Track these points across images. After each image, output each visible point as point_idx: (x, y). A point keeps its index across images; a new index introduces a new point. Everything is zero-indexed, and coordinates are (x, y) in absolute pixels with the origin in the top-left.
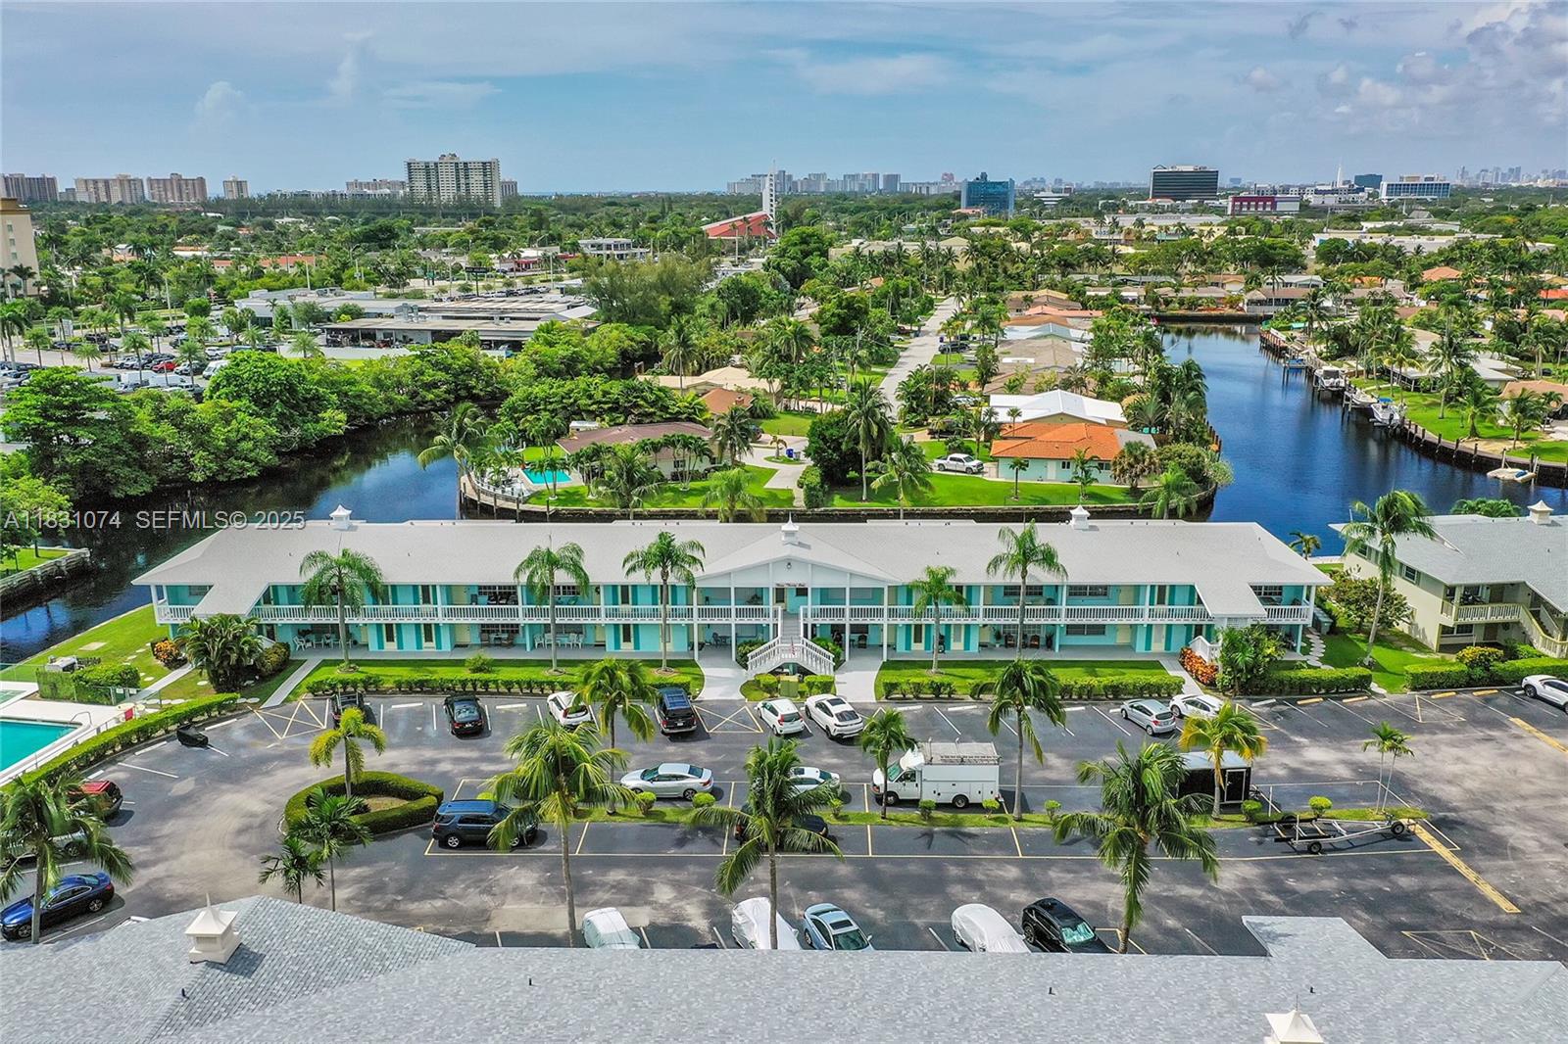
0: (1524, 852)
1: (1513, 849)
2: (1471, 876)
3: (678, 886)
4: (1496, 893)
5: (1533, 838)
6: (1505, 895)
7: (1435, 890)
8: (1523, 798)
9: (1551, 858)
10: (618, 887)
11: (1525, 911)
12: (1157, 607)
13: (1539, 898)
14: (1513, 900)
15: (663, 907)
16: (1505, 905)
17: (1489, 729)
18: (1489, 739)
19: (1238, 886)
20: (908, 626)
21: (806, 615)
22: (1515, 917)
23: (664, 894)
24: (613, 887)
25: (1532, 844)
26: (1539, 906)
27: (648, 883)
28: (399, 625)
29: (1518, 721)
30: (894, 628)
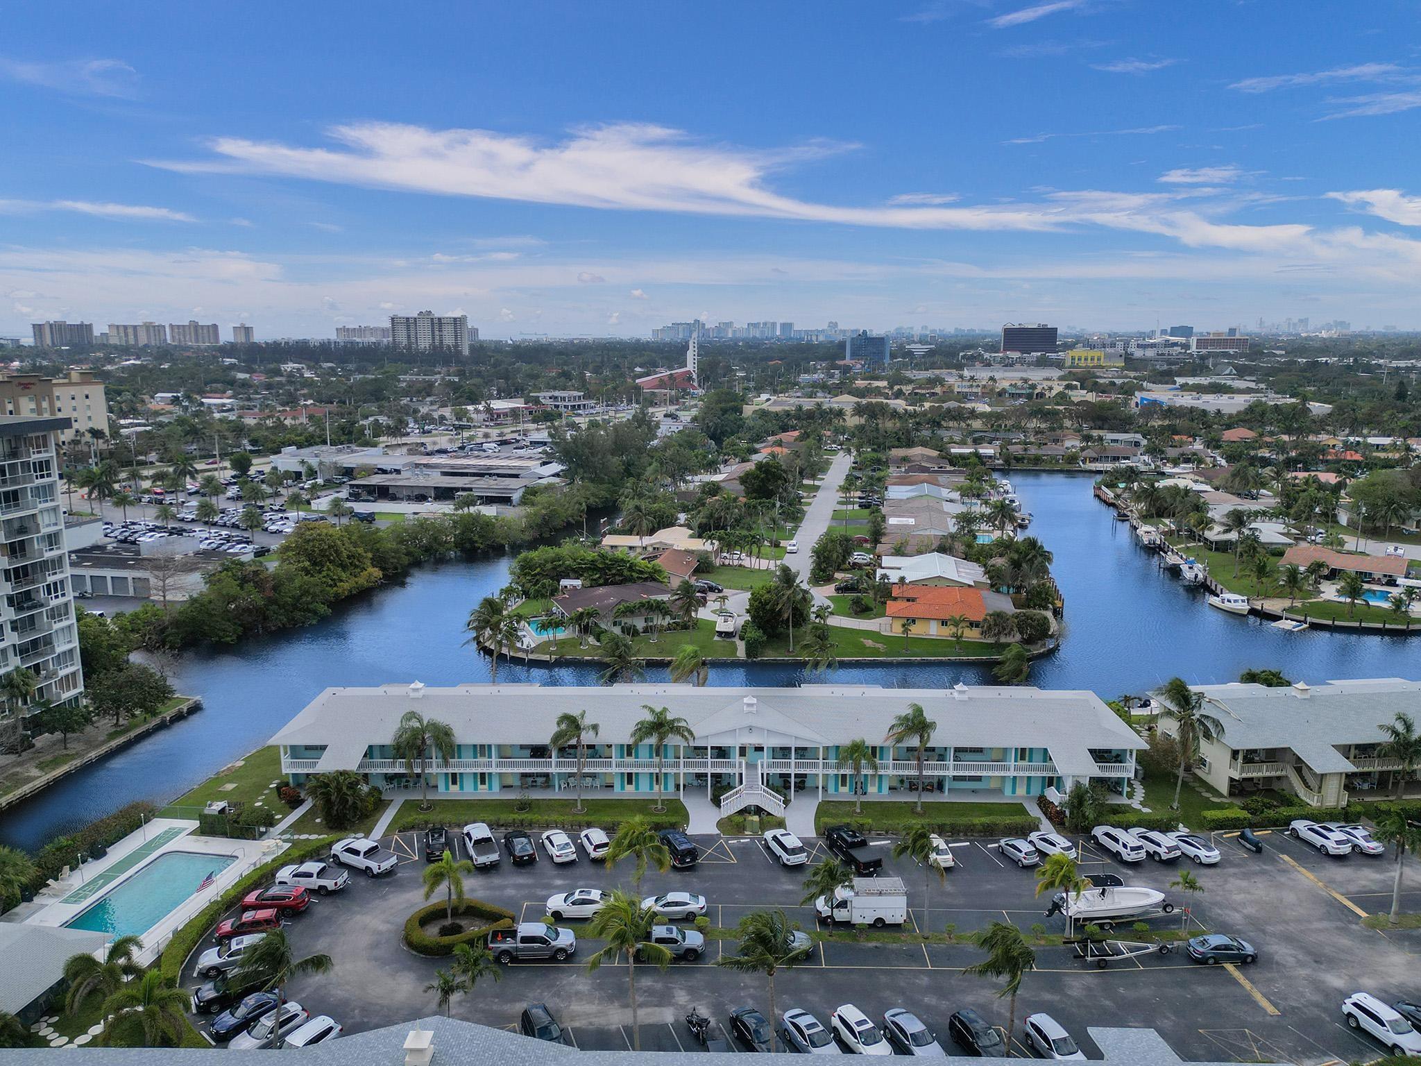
0: (1284, 966)
1: (1277, 963)
2: (1247, 985)
3: (692, 991)
4: (1264, 999)
5: (1291, 955)
6: (1270, 1001)
7: (1222, 997)
8: (1287, 922)
9: (1303, 972)
10: (650, 992)
11: (1284, 1014)
12: (1021, 763)
13: (1294, 1004)
14: (1275, 1005)
15: (683, 1007)
16: (1271, 1009)
17: (1265, 864)
18: (1263, 872)
19: (1084, 993)
20: (836, 776)
21: (762, 767)
22: (1277, 1019)
23: (682, 997)
24: (645, 991)
25: (1291, 960)
26: (1293, 1010)
27: (669, 989)
28: (461, 774)
29: (1286, 858)
30: (826, 776)
